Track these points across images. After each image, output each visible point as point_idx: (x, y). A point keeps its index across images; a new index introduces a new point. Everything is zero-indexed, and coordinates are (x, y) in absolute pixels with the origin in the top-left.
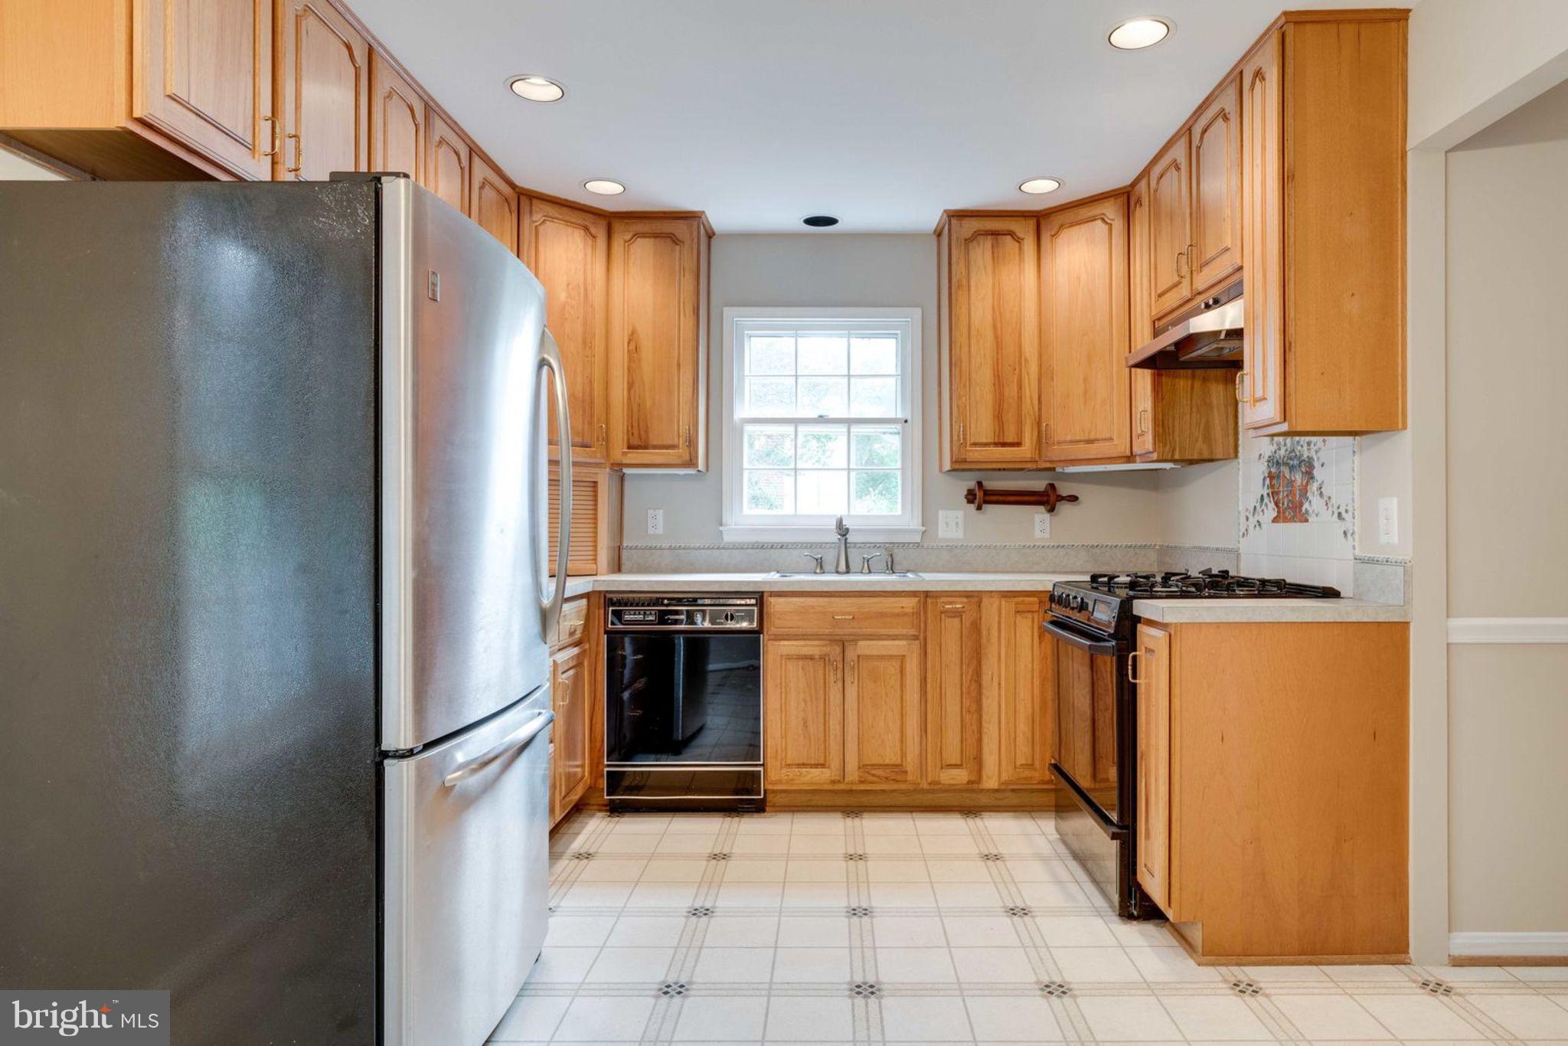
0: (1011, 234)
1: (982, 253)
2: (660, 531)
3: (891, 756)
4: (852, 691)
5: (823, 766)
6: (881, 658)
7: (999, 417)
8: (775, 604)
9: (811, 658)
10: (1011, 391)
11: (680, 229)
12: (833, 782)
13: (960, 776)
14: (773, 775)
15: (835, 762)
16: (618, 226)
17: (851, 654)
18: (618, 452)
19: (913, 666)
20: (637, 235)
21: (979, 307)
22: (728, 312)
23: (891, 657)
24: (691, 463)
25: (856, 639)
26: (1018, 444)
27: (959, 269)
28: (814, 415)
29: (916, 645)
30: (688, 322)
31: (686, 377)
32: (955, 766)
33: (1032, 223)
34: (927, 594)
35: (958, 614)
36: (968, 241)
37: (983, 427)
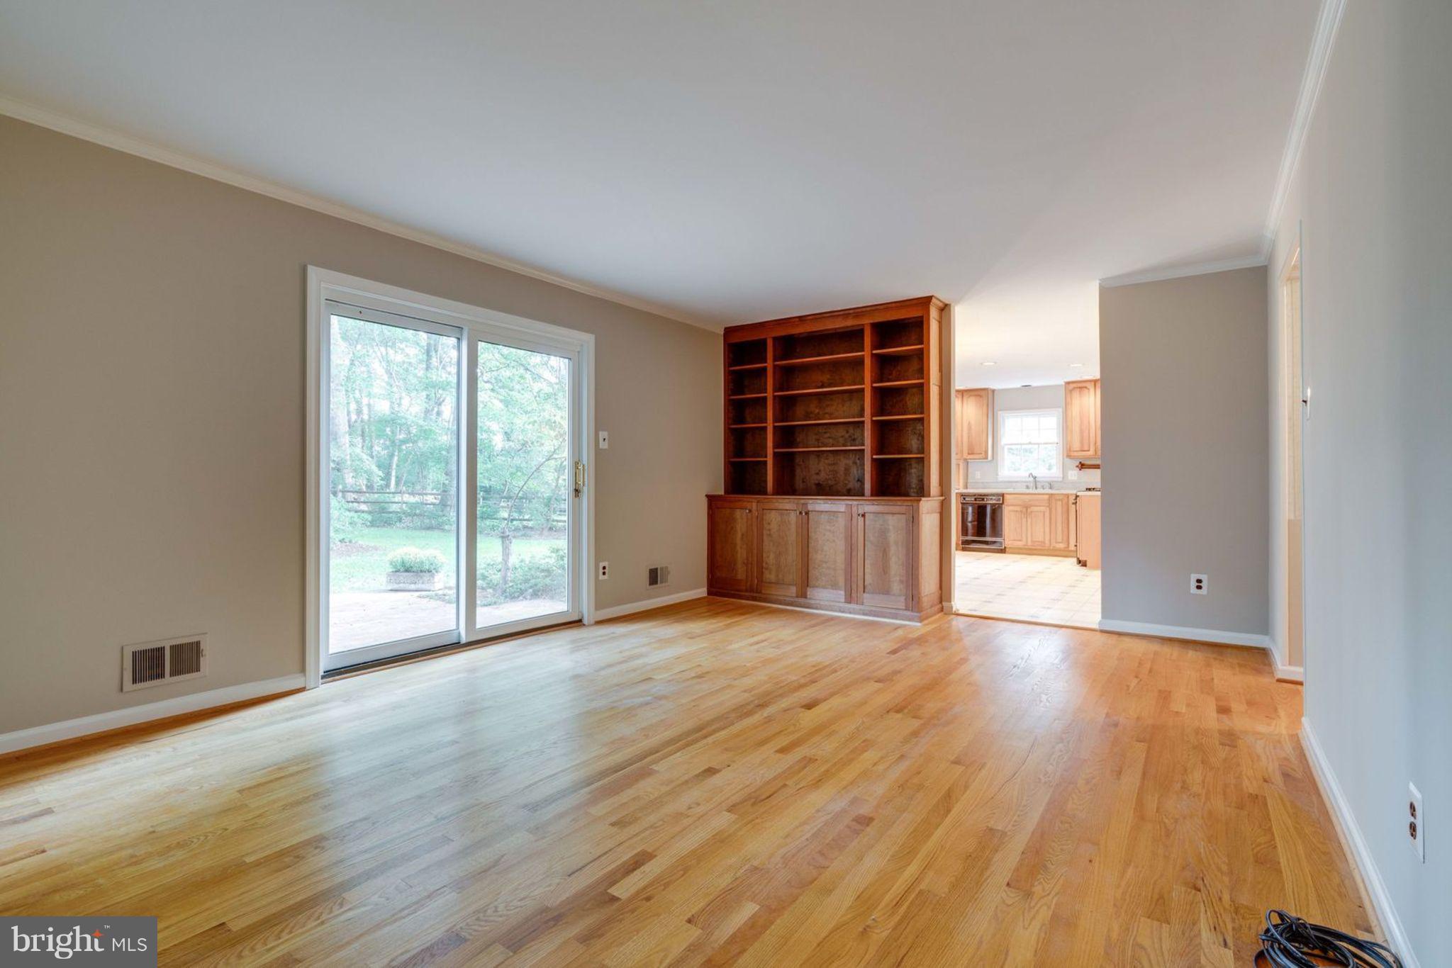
0: (1086, 387)
1: (1076, 394)
2: (979, 477)
3: (1041, 539)
4: (1029, 520)
5: (1020, 540)
6: (1038, 511)
7: (1082, 442)
8: (1007, 497)
9: (1017, 511)
10: (1086, 434)
11: (983, 393)
12: (1025, 545)
13: (1062, 546)
14: (1006, 542)
15: (1024, 539)
16: (965, 394)
17: (1029, 510)
18: (965, 456)
19: (1047, 514)
20: (971, 396)
21: (1075, 409)
22: (999, 413)
23: (1041, 512)
24: (986, 458)
25: (1031, 506)
26: (1089, 451)
27: (1069, 399)
28: (1028, 442)
29: (1048, 509)
30: (985, 418)
31: (985, 435)
32: (1060, 543)
33: (1093, 383)
34: (1052, 494)
35: (1062, 500)
36: (1071, 391)
37: (1076, 446)
